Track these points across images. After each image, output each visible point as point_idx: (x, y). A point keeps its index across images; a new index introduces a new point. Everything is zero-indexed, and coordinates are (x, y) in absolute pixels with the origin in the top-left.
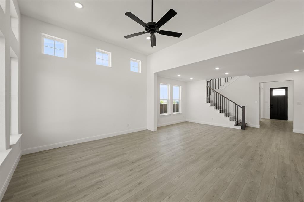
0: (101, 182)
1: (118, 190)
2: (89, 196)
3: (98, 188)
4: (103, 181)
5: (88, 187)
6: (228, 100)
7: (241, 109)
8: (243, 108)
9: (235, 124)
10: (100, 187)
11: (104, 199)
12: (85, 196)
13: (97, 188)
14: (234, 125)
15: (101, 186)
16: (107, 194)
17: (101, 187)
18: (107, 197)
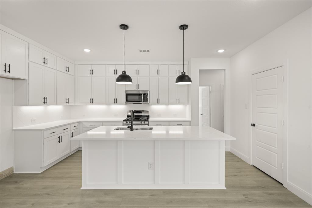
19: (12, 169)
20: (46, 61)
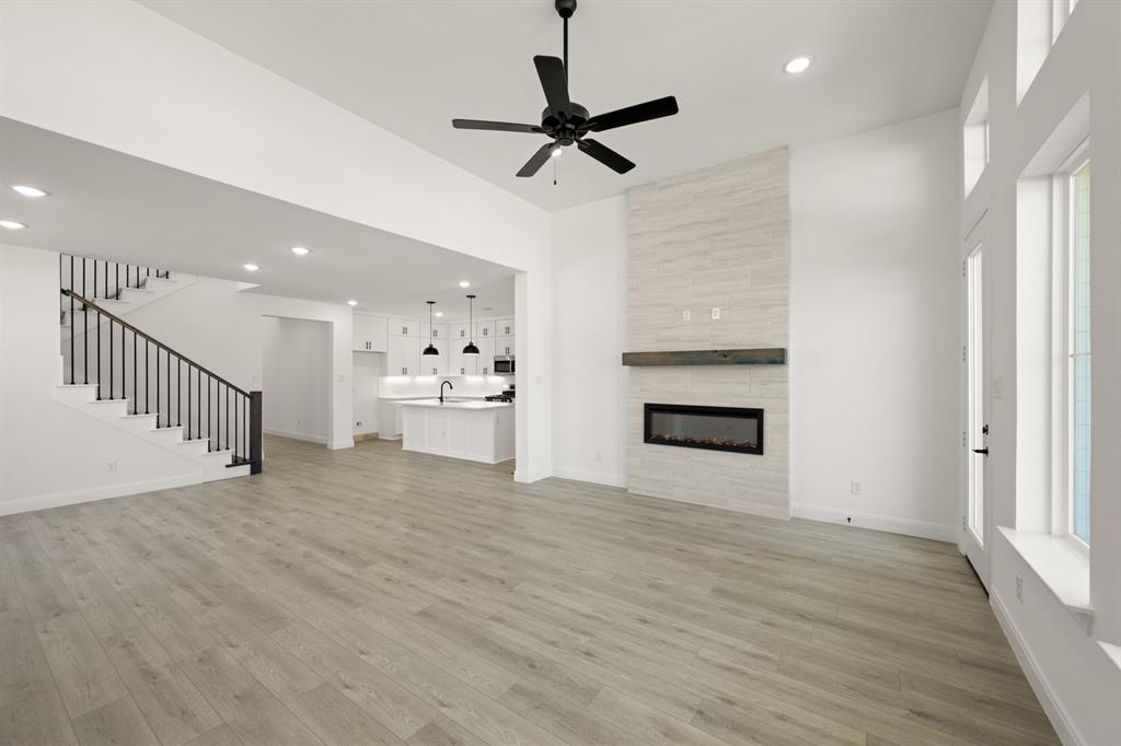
0: (700, 713)
1: (696, 653)
2: (772, 709)
3: (729, 702)
4: (691, 709)
5: (753, 738)
6: (197, 370)
7: (248, 400)
8: (255, 398)
9: (230, 463)
10: (723, 700)
11: (746, 669)
12: (782, 718)
13: (734, 708)
14: (228, 466)
15: (720, 702)
16: (729, 669)
17: (719, 698)
18: (736, 666)
19: (377, 434)
20: (405, 330)
